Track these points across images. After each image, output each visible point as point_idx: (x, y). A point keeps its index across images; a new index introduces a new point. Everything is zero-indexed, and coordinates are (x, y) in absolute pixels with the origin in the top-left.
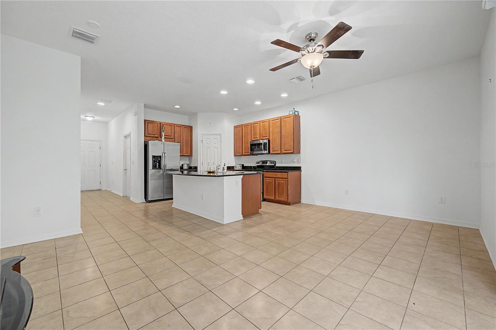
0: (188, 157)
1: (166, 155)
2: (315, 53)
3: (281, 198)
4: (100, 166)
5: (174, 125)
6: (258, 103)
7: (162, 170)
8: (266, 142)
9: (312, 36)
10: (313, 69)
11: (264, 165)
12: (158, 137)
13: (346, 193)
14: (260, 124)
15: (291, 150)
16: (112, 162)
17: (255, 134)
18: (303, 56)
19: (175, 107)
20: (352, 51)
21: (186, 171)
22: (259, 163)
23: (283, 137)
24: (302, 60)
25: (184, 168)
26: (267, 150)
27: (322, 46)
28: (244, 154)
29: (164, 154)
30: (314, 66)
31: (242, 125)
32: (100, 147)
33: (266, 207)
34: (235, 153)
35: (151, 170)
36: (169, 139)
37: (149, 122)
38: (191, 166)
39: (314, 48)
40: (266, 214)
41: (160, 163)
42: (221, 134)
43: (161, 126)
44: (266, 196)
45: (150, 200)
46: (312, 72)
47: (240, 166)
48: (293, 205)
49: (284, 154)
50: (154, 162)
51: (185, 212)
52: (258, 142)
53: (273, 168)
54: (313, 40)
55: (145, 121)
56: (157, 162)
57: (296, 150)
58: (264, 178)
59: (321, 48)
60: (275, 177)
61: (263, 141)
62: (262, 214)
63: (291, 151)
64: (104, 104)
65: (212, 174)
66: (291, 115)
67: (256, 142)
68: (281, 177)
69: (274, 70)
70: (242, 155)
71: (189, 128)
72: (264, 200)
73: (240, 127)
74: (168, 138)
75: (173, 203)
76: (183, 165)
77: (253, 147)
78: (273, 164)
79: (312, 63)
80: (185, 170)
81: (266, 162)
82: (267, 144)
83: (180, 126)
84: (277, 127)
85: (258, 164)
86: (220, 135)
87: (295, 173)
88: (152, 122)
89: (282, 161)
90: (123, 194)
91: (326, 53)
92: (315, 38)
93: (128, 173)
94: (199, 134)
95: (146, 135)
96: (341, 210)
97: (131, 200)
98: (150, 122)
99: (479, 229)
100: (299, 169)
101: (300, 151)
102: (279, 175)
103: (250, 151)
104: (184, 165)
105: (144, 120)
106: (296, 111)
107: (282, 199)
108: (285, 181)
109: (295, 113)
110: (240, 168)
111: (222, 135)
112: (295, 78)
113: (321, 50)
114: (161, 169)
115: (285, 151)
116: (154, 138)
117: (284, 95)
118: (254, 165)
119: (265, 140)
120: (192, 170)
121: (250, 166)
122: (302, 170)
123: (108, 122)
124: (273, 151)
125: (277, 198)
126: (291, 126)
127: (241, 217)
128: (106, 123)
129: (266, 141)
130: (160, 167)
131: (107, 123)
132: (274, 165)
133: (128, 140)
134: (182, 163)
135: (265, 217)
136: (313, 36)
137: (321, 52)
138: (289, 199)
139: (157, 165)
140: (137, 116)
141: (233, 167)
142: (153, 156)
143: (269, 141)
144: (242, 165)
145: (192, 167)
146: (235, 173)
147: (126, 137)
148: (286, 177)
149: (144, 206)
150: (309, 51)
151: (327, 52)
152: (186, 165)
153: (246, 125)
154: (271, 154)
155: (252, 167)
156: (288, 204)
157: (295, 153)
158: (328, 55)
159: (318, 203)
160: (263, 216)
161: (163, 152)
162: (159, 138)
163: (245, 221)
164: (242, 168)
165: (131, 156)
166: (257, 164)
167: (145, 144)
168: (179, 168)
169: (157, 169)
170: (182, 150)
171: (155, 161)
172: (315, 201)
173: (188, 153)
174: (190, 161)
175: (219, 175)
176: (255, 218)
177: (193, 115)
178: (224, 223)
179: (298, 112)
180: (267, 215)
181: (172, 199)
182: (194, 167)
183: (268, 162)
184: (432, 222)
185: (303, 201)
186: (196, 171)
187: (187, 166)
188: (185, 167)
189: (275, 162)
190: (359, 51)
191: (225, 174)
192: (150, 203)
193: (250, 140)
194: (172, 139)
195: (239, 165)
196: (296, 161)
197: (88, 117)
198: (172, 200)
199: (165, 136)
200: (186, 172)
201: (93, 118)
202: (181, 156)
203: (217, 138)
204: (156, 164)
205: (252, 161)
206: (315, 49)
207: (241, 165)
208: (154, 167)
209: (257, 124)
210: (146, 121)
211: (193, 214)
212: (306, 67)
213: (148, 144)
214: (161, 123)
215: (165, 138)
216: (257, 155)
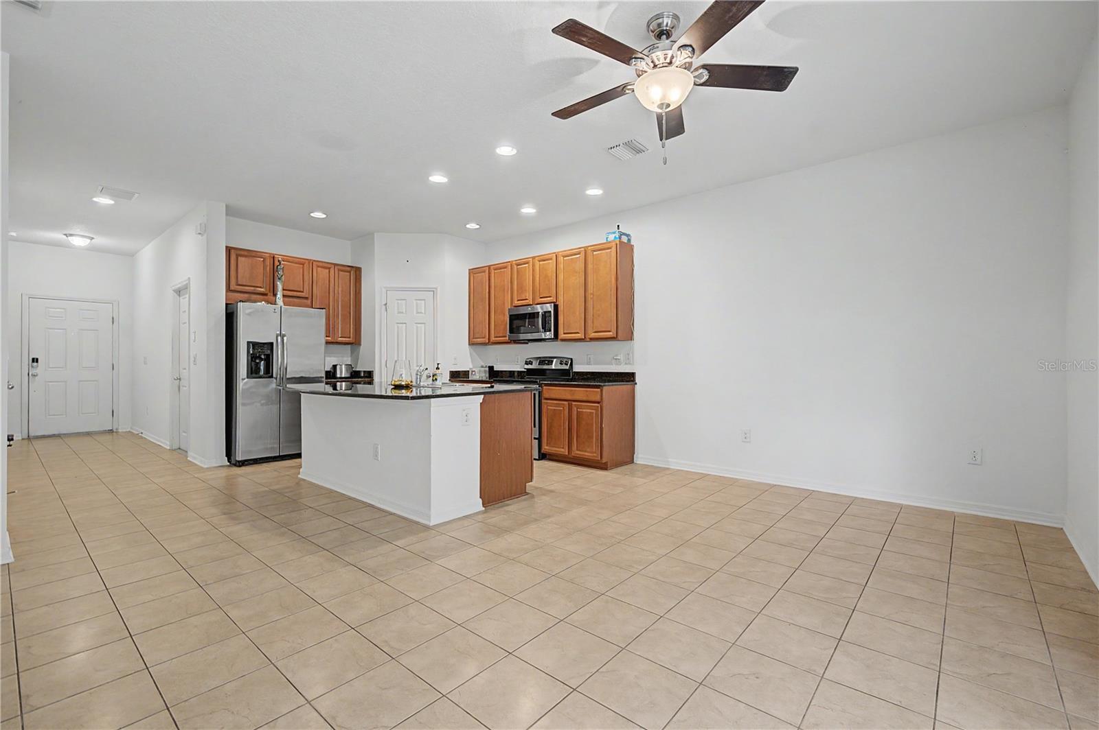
0: (349, 346)
1: (285, 341)
2: (673, 68)
3: (585, 451)
4: (113, 369)
5: (311, 262)
6: (528, 210)
7: (275, 381)
8: (550, 310)
9: (665, 24)
10: (666, 113)
11: (545, 367)
12: (266, 295)
13: (745, 440)
14: (533, 265)
15: (610, 331)
16: (145, 358)
17: (521, 288)
18: (639, 76)
19: (312, 215)
20: (769, 67)
21: (344, 383)
22: (532, 364)
23: (589, 297)
24: (639, 87)
25: (338, 376)
26: (550, 331)
27: (690, 49)
28: (493, 339)
29: (279, 338)
30: (668, 105)
31: (489, 267)
32: (113, 318)
33: (546, 475)
34: (472, 337)
35: (243, 379)
36: (295, 300)
37: (242, 253)
38: (358, 370)
39: (670, 53)
40: (544, 495)
41: (269, 360)
42: (436, 289)
43: (273, 265)
44: (546, 447)
45: (240, 459)
46: (664, 122)
47: (485, 371)
48: (615, 471)
49: (592, 339)
50: (253, 359)
51: (331, 491)
52: (529, 310)
53: (567, 376)
54: (668, 34)
55: (229, 250)
56: (262, 359)
57: (623, 331)
58: (543, 401)
59: (688, 52)
60: (569, 397)
61: (542, 309)
62: (534, 494)
63: (611, 333)
64: (113, 202)
65: (403, 391)
66: (610, 242)
67: (523, 311)
68: (584, 399)
69: (564, 114)
70: (490, 343)
71: (352, 272)
72: (543, 456)
73: (484, 272)
74: (293, 297)
75: (300, 467)
76: (335, 367)
77: (516, 322)
78: (567, 365)
79: (664, 97)
80: (342, 379)
81: (549, 361)
82: (550, 316)
83: (327, 266)
84: (577, 272)
85: (529, 367)
86: (434, 291)
87: (622, 388)
88: (250, 254)
89: (587, 360)
90: (171, 446)
91: (701, 71)
92: (672, 28)
93: (184, 388)
94: (375, 288)
95: (232, 288)
96: (733, 482)
97: (188, 458)
98: (246, 253)
99: (1062, 529)
100: (629, 378)
101: (632, 333)
102: (580, 393)
103: (508, 333)
104: (338, 367)
105: (227, 247)
106: (622, 234)
107: (587, 455)
108: (596, 409)
109: (620, 238)
110: (485, 376)
111: (439, 290)
112: (621, 144)
113: (688, 60)
114: (272, 377)
115: (596, 332)
116: (254, 297)
117: (594, 192)
118: (519, 367)
119: (548, 305)
120: (360, 379)
121: (510, 372)
122: (637, 381)
123: (136, 253)
124: (564, 333)
125: (576, 452)
126: (610, 270)
127: (478, 505)
128: (131, 255)
129: (550, 308)
130: (269, 373)
131: (133, 256)
132: (567, 367)
133: (184, 301)
134: (330, 362)
135: (541, 503)
136: (667, 24)
137: (687, 67)
138: (605, 454)
139: (262, 368)
140: (205, 236)
141: (466, 373)
142: (248, 343)
143: (556, 307)
144: (489, 367)
145: (359, 372)
146: (468, 388)
147: (179, 292)
148: (598, 398)
149: (224, 475)
150: (657, 63)
151: (704, 67)
152: (343, 366)
153: (501, 267)
154: (563, 340)
155: (516, 374)
156: (603, 467)
157: (619, 337)
158: (706, 78)
159: (675, 464)
160: (536, 500)
161: (278, 332)
162: (270, 297)
163: (485, 515)
164: (487, 375)
165: (192, 342)
166: (527, 367)
167: (228, 312)
168: (324, 375)
169: (261, 377)
170: (334, 328)
171: (257, 358)
172: (670, 460)
173: (350, 338)
174: (355, 355)
175: (423, 394)
176: (515, 507)
177: (363, 239)
178: (432, 524)
179: (628, 235)
180: (546, 498)
181: (299, 456)
182: (364, 372)
183: (555, 360)
184: (953, 512)
185: (641, 457)
186: (371, 383)
187: (347, 370)
188: (342, 372)
189: (572, 359)
190: (786, 70)
191: (439, 392)
192: (240, 466)
193: (508, 306)
194: (307, 298)
195: (482, 367)
196: (622, 359)
197: (74, 238)
198: (299, 459)
199: (283, 290)
200: (342, 386)
201: (89, 240)
202: (327, 343)
203: (424, 300)
204: (258, 365)
205: (512, 359)
206: (672, 57)
207: (486, 367)
208: (253, 372)
209: (527, 265)
210: (232, 251)
211: (351, 498)
212: (648, 108)
213: (235, 310)
214: (274, 257)
215: (284, 296)
216: (527, 343)
